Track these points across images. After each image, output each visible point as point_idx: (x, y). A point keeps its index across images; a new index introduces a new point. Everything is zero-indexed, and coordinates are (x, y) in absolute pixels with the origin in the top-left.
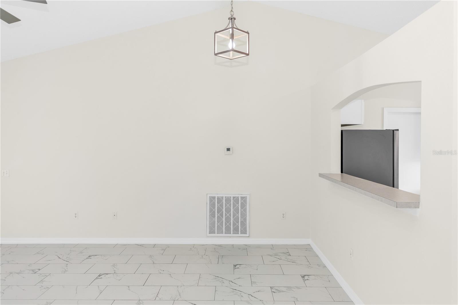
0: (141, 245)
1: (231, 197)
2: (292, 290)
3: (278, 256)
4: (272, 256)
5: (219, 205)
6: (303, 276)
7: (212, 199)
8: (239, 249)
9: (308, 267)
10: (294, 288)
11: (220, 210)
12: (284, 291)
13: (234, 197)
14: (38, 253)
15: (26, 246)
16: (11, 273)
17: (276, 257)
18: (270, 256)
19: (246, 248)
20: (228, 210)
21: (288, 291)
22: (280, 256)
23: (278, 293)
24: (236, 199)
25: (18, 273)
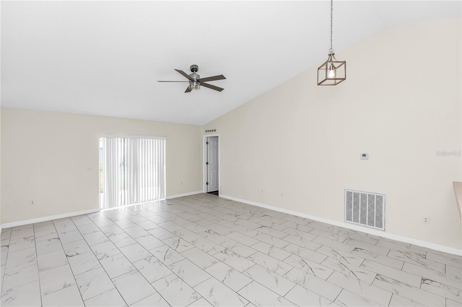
0: (297, 217)
1: (366, 194)
2: (399, 284)
3: (409, 254)
4: (401, 253)
5: (355, 199)
6: (425, 279)
7: (349, 194)
8: (371, 238)
9: (440, 274)
10: (403, 284)
11: (356, 204)
12: (389, 281)
13: (369, 195)
14: (243, 208)
15: (240, 203)
16: (227, 214)
17: (405, 254)
18: (400, 252)
19: (378, 240)
20: (364, 205)
21: (393, 284)
22: (411, 255)
23: (382, 281)
24: (371, 197)
25: (230, 215)
